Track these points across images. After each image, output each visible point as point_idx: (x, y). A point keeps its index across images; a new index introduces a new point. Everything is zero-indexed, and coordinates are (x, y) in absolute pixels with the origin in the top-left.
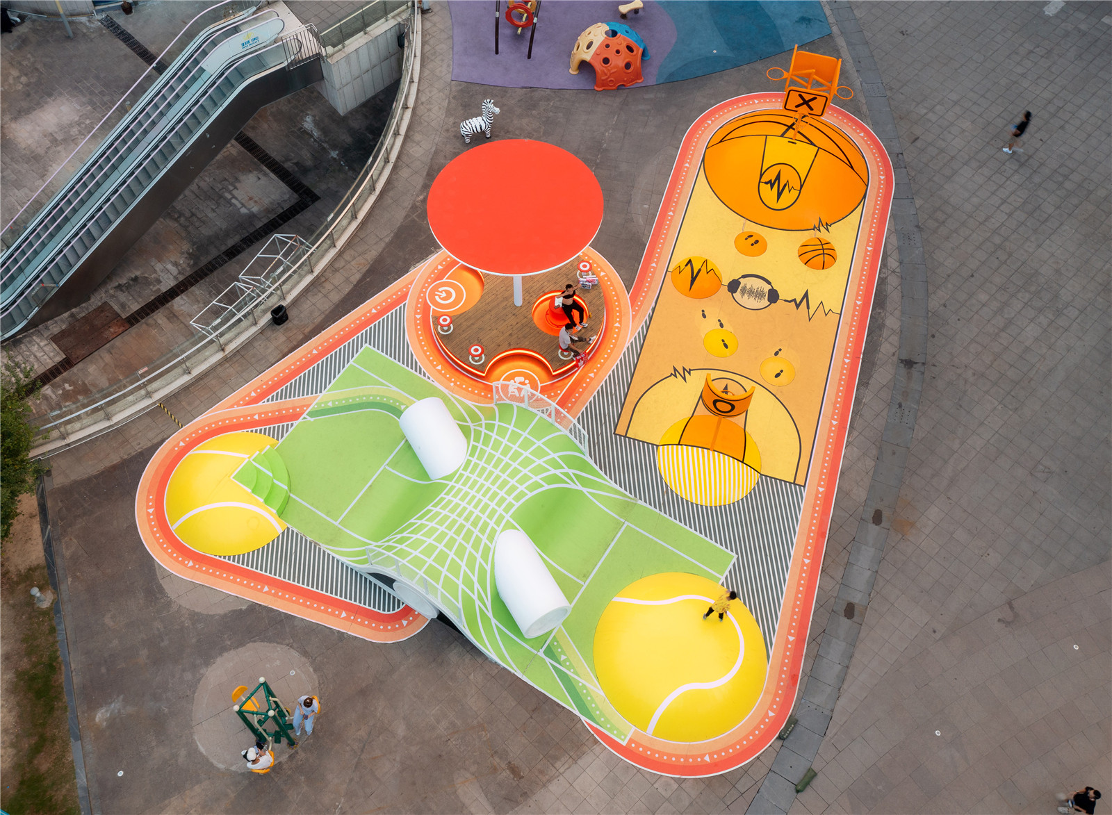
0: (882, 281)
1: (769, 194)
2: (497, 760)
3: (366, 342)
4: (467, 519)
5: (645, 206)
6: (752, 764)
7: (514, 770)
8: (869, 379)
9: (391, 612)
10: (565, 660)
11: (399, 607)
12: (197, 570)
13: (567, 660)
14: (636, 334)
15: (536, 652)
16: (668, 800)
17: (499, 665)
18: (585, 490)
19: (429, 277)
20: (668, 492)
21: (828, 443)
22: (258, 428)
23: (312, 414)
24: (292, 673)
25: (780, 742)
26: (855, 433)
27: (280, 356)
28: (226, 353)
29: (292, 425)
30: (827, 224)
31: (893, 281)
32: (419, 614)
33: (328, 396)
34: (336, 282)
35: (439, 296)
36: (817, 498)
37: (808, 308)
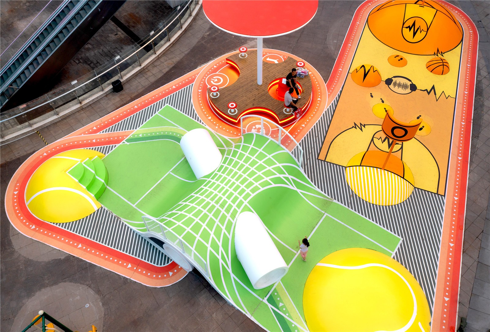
0: (479, 82)
1: (408, 34)
3: (167, 103)
4: (217, 202)
5: (335, 41)
8: (479, 134)
9: (162, 266)
10: (282, 306)
11: (168, 262)
12: (37, 231)
13: (284, 306)
14: (331, 104)
15: (261, 299)
17: (235, 308)
18: (299, 191)
19: (208, 71)
20: (353, 195)
21: (457, 170)
22: (94, 147)
23: (128, 141)
24: (87, 306)
26: (474, 165)
27: (114, 109)
28: (82, 105)
29: (115, 146)
30: (442, 52)
31: (486, 82)
32: (181, 268)
33: (139, 131)
34: (154, 72)
36: (454, 203)
37: (435, 94)
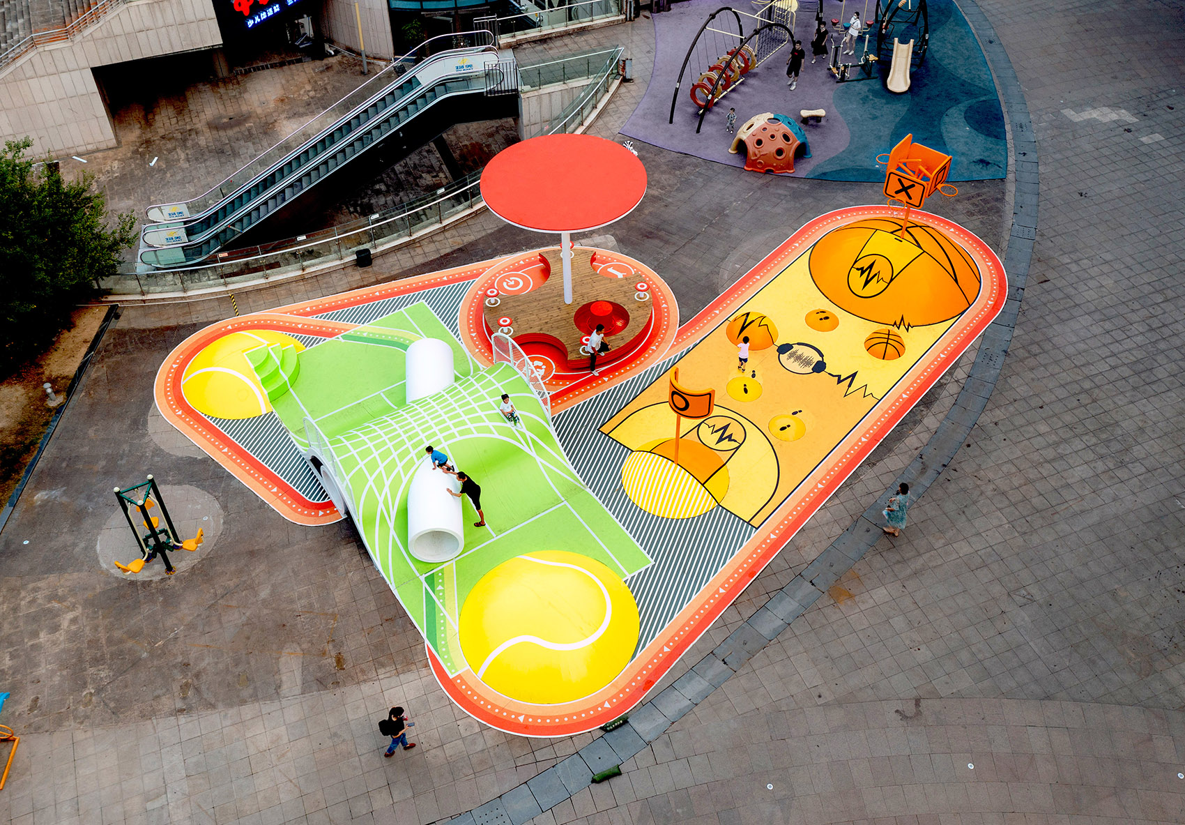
0: (940, 385)
2: (331, 646)
3: (424, 299)
4: (406, 432)
5: (736, 266)
6: (562, 740)
7: (339, 661)
8: (877, 462)
9: (311, 500)
10: (439, 590)
11: (324, 499)
12: (182, 419)
13: (443, 591)
14: (667, 360)
15: (418, 575)
16: (463, 739)
17: (380, 574)
18: (538, 459)
19: (508, 267)
20: (620, 490)
21: (803, 500)
22: (296, 334)
23: (345, 337)
24: (206, 518)
25: (602, 733)
27: (348, 289)
28: (305, 273)
29: (325, 339)
30: (909, 325)
31: (953, 388)
32: (337, 511)
33: (365, 329)
34: (427, 250)
35: (507, 283)
36: (764, 541)
37: (850, 386)
